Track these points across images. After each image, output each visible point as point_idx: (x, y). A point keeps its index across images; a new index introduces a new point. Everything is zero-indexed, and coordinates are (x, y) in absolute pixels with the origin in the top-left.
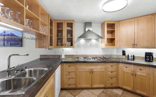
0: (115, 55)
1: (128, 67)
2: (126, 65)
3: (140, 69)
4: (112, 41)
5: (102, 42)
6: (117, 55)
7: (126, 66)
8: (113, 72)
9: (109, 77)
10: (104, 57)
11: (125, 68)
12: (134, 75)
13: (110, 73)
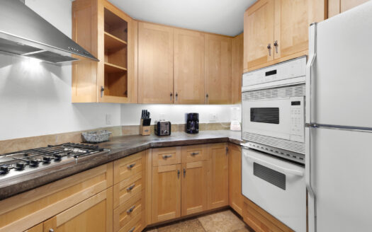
0: (118, 128)
1: (170, 157)
2: (164, 153)
3: (192, 153)
5: (75, 79)
6: (123, 127)
7: (164, 156)
8: (134, 186)
9: (121, 214)
10: (89, 138)
11: (162, 162)
12: (182, 173)
13: (124, 197)
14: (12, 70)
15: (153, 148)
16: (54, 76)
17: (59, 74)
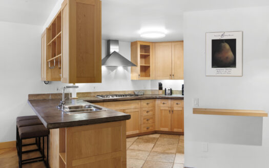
0: (149, 90)
1: (166, 103)
2: (163, 101)
3: (176, 103)
4: (145, 70)
5: (132, 71)
6: (151, 90)
8: (149, 112)
9: (144, 119)
10: (136, 93)
11: (162, 105)
12: (172, 111)
13: (145, 114)
14: (116, 71)
15: (158, 98)
16: (125, 71)
17: (127, 70)
